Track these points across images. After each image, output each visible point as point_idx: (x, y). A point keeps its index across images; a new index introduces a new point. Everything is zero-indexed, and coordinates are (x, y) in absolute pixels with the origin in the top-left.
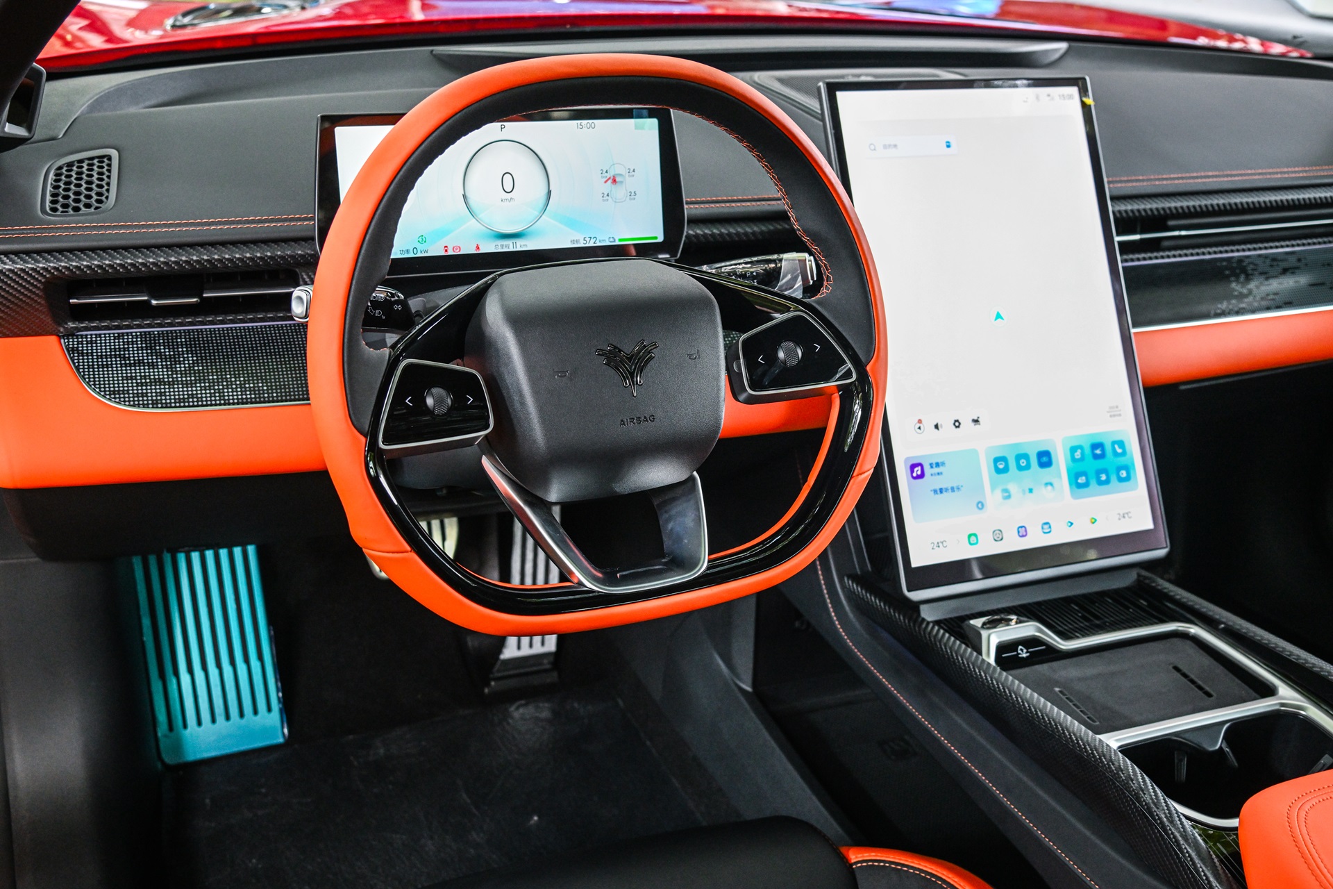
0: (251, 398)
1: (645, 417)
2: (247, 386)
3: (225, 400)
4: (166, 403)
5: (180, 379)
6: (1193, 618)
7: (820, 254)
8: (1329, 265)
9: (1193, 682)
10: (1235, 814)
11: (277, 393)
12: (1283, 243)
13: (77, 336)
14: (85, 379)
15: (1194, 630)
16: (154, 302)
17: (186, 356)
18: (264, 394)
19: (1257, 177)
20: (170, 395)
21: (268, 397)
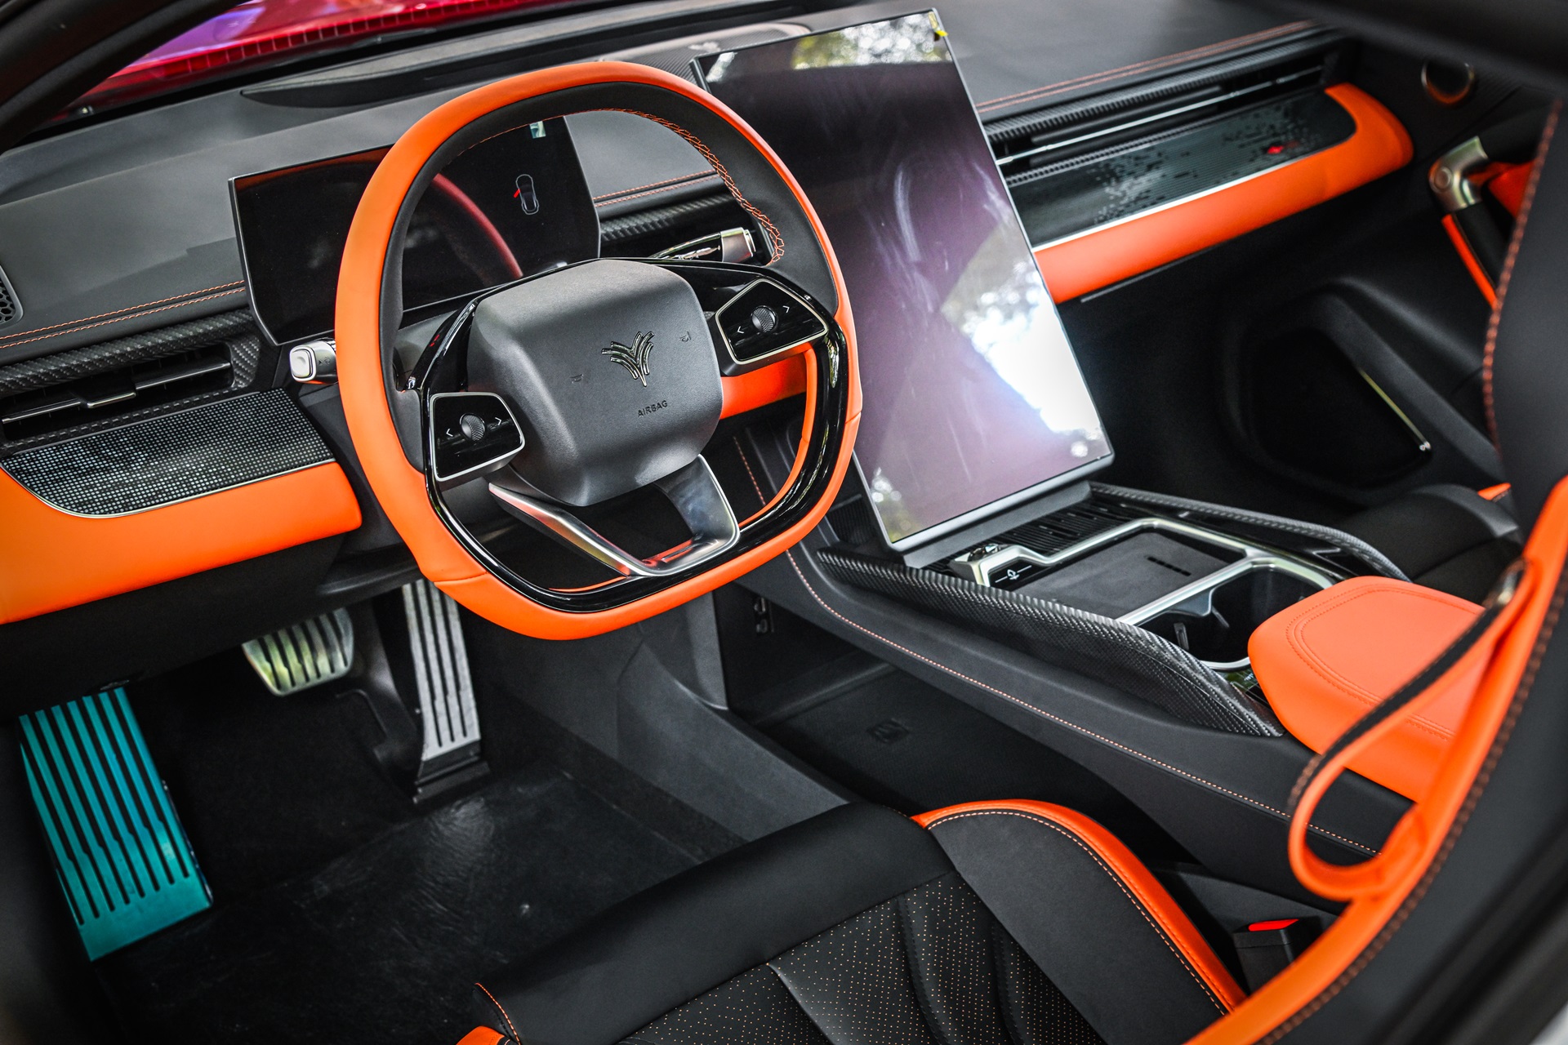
0: (219, 482)
1: (658, 404)
2: (210, 471)
3: (193, 489)
4: (136, 504)
5: (140, 478)
6: (1150, 512)
7: (767, 221)
8: (1188, 154)
9: (1169, 566)
10: (1243, 654)
11: (242, 472)
12: (1141, 141)
13: (15, 457)
14: (44, 497)
15: (1157, 522)
16: (90, 405)
17: (136, 454)
18: (230, 475)
19: (1105, 80)
20: (137, 496)
21: (236, 478)
